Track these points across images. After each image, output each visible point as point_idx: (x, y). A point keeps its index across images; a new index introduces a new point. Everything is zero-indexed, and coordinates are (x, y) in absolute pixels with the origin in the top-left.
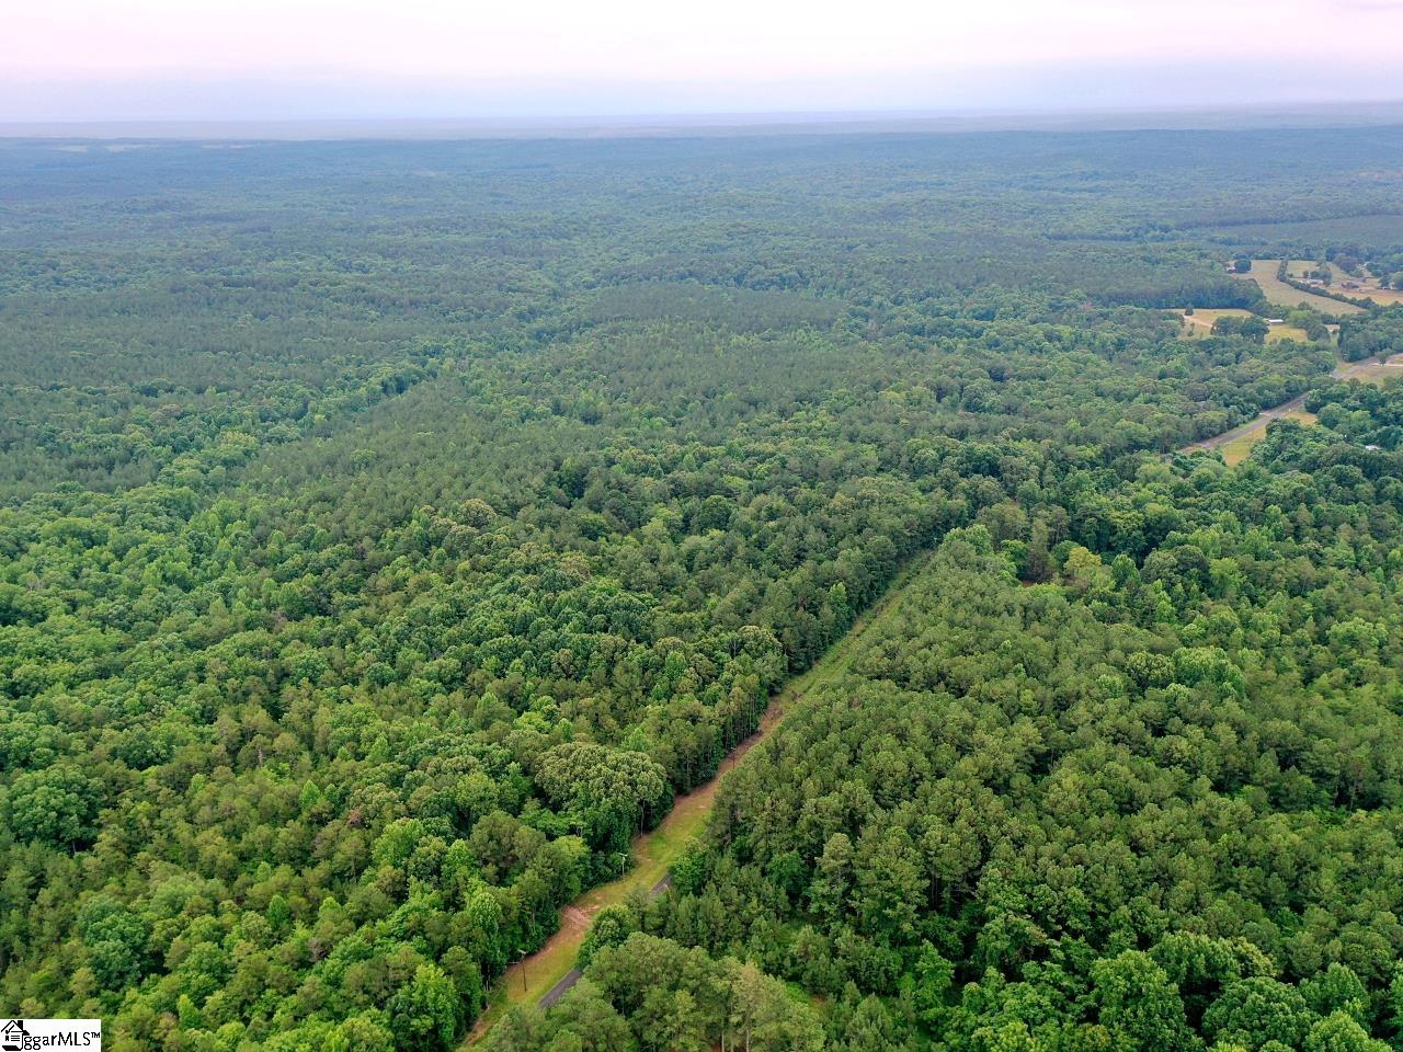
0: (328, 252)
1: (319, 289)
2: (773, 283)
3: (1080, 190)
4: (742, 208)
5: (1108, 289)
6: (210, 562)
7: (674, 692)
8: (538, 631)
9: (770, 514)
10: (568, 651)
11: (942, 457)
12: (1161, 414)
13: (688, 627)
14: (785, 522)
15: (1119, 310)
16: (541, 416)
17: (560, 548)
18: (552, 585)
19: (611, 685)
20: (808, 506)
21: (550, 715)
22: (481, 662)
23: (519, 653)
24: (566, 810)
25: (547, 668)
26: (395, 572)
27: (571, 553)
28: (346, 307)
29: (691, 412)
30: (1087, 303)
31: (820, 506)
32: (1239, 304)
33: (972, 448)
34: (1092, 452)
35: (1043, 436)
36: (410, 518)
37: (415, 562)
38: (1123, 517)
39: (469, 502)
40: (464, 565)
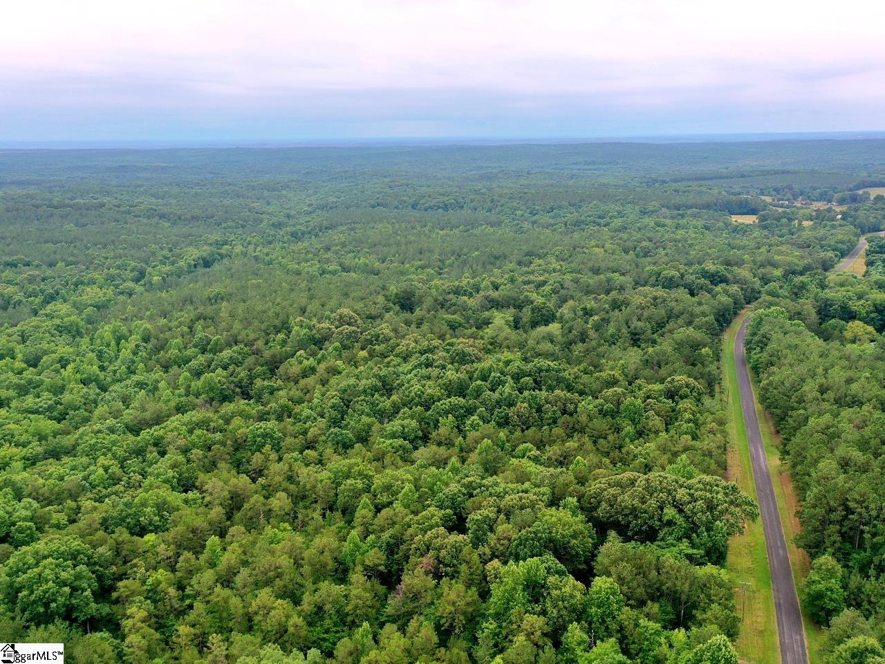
0: (115, 195)
1: (123, 209)
2: (439, 208)
5: (673, 202)
6: (116, 368)
7: (640, 434)
8: (478, 393)
9: (587, 313)
10: (526, 405)
11: (682, 276)
12: (797, 253)
13: (613, 383)
14: (606, 316)
15: (689, 212)
16: (334, 273)
17: (442, 337)
18: (461, 359)
19: (582, 431)
20: (616, 305)
21: (536, 460)
22: (438, 421)
23: (470, 411)
24: (662, 540)
25: (504, 422)
26: (301, 363)
27: (454, 340)
28: (145, 221)
29: (450, 266)
30: (664, 210)
31: (627, 305)
32: (753, 212)
33: (703, 269)
34: (778, 273)
35: (739, 264)
36: (287, 327)
37: (315, 355)
38: (857, 306)
39: (340, 311)
40: (364, 353)
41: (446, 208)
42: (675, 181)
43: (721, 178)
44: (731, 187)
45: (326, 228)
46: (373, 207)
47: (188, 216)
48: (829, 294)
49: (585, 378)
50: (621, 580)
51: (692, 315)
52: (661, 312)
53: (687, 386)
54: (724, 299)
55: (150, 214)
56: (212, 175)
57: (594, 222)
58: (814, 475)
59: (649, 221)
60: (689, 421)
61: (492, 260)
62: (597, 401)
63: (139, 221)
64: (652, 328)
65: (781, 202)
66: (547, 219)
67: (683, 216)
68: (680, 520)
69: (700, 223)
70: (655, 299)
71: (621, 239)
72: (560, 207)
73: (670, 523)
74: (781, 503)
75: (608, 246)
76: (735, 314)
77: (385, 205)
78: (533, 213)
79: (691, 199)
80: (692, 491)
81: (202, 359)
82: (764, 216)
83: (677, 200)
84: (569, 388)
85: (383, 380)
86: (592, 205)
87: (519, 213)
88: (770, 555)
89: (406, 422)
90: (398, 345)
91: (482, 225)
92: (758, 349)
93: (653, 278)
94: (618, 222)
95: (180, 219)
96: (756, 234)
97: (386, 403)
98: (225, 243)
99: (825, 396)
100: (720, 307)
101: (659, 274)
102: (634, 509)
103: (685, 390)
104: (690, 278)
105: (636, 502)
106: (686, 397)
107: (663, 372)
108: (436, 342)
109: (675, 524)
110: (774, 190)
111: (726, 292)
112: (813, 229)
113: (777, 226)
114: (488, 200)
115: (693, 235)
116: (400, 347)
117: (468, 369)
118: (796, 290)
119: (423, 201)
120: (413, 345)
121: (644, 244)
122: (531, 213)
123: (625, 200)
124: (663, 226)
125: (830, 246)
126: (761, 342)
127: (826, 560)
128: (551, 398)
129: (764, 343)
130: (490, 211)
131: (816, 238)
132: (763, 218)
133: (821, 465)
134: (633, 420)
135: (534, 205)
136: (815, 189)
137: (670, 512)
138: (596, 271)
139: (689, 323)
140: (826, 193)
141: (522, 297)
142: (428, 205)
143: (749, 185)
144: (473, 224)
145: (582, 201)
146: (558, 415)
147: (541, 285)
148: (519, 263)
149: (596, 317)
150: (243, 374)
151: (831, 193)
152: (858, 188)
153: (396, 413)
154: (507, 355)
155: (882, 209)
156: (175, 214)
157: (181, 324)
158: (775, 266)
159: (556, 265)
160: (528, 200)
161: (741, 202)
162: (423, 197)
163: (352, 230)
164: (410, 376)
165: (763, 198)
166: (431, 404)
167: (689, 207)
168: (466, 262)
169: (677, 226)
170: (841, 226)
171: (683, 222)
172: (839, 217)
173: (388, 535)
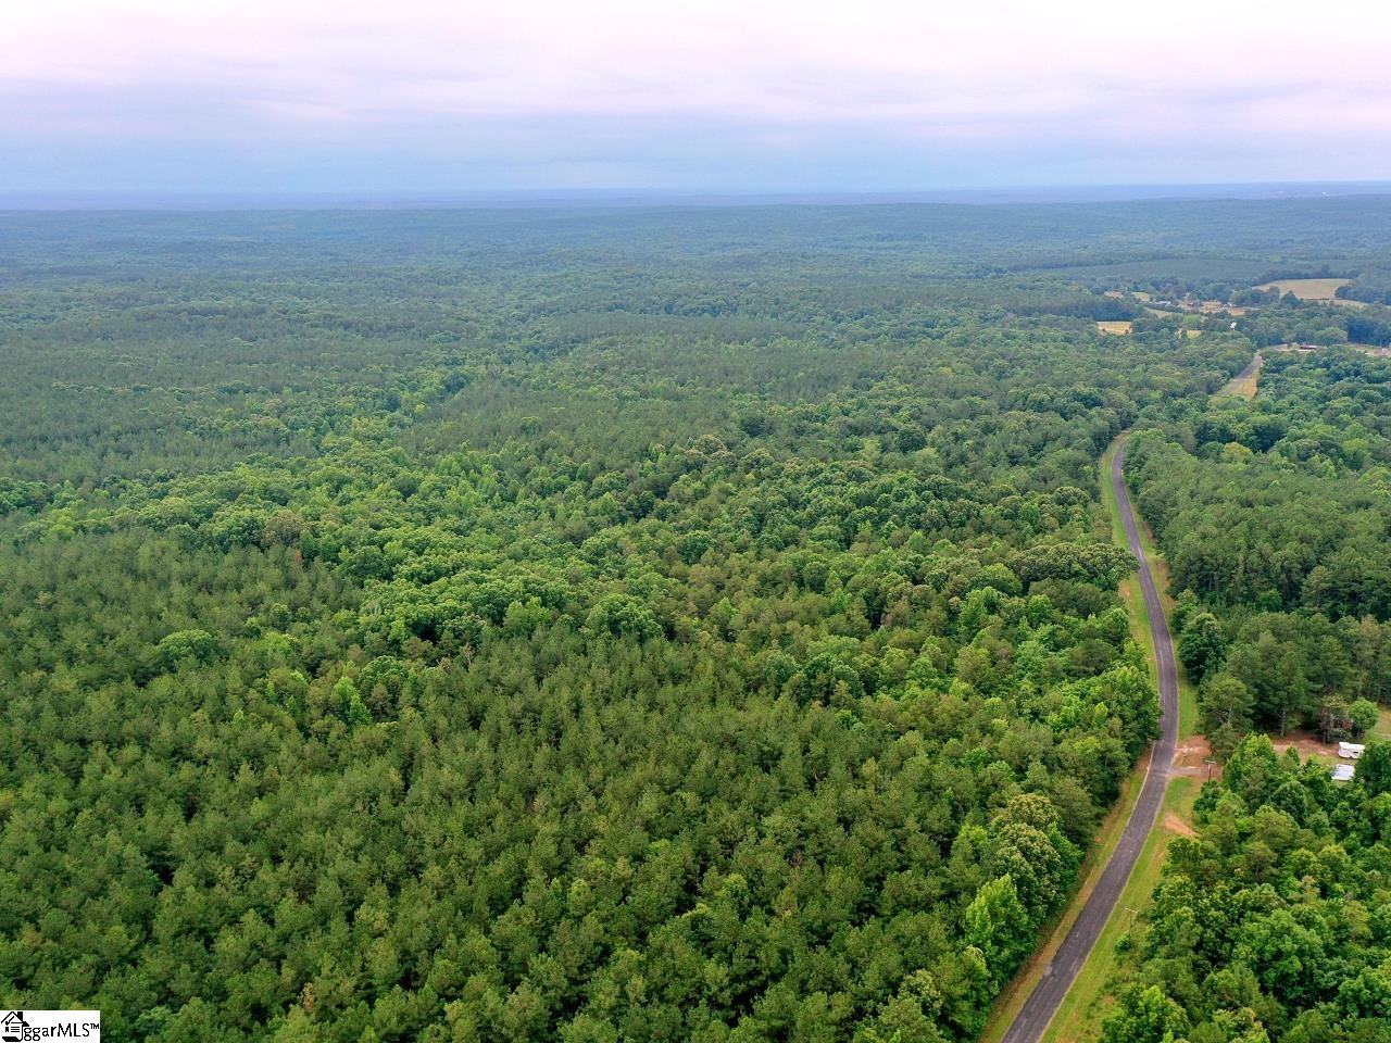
2: (704, 311)
4: (595, 261)
5: (1021, 304)
7: (1038, 531)
8: (886, 503)
9: (958, 438)
10: (936, 511)
11: (1052, 399)
12: (1178, 373)
13: (1007, 493)
14: (981, 440)
15: (1044, 318)
16: (634, 399)
17: (824, 460)
18: (858, 478)
19: (988, 529)
20: (988, 429)
22: (856, 526)
23: (884, 518)
25: (918, 525)
26: (689, 486)
27: (837, 463)
28: (328, 332)
30: (1011, 316)
31: (1001, 429)
32: (1125, 317)
33: (1075, 391)
34: (1156, 395)
35: (1114, 385)
36: (645, 453)
37: (698, 479)
38: (1236, 428)
39: (704, 437)
40: (750, 476)
41: (714, 311)
42: (1016, 269)
43: (1079, 264)
44: (1094, 279)
45: (573, 342)
46: (611, 309)
48: (1209, 417)
49: (981, 490)
50: (1051, 596)
51: (1069, 438)
52: (1037, 436)
53: (1075, 494)
54: (1100, 422)
55: (329, 321)
57: (924, 332)
59: (995, 331)
60: (1080, 520)
62: (997, 507)
63: (320, 332)
64: (1030, 451)
65: (1161, 302)
66: (857, 327)
67: (1036, 324)
68: (1084, 571)
69: (1060, 334)
70: (1028, 422)
71: (967, 355)
72: (872, 312)
74: (1156, 580)
75: (954, 365)
76: (1111, 439)
77: (627, 308)
78: (837, 319)
79: (1044, 299)
80: (1092, 552)
81: (578, 485)
82: (1139, 324)
83: (1026, 302)
84: (969, 498)
85: (788, 496)
86: (913, 309)
87: (819, 319)
89: (828, 527)
90: (783, 468)
91: (777, 336)
92: (1136, 469)
93: (1020, 402)
94: (955, 333)
95: (371, 329)
96: (1130, 348)
97: (801, 514)
98: (456, 362)
99: (1194, 498)
100: (1097, 430)
101: (1026, 397)
102: (1050, 566)
103: (1073, 498)
104: (1061, 401)
105: (1049, 562)
106: (1074, 503)
107: (1051, 484)
108: (821, 465)
110: (1152, 284)
111: (1100, 415)
112: (1199, 341)
113: (1156, 338)
114: (772, 301)
115: (1054, 351)
116: (786, 470)
117: (868, 485)
118: (1174, 413)
119: (680, 302)
120: (799, 468)
121: (998, 362)
122: (833, 319)
123: (957, 300)
124: (1014, 337)
125: (1217, 363)
126: (1140, 462)
128: (956, 505)
129: (1140, 464)
130: (775, 315)
131: (1202, 354)
132: (1138, 328)
133: (1186, 538)
134: (1031, 521)
135: (836, 307)
136: (1207, 283)
137: (1076, 567)
138: (954, 395)
139: (1068, 446)
140: (1222, 287)
141: (882, 423)
142: (687, 307)
143: (1118, 276)
144: (767, 335)
145: (899, 302)
146: (964, 518)
147: (895, 410)
148: (854, 386)
149: (970, 442)
150: (631, 498)
151: (1228, 288)
152: (1264, 281)
153: (812, 521)
154: (901, 474)
155: (1288, 315)
156: (364, 324)
157: (526, 453)
158: (1153, 387)
159: (901, 388)
160: (826, 301)
161: (1110, 305)
162: (680, 296)
163: (612, 344)
164: (815, 491)
165: (1138, 295)
166: (844, 513)
167: (1043, 311)
168: (789, 385)
169: (1032, 338)
170: (1233, 337)
171: (1038, 332)
172: (1233, 325)
173: (863, 591)
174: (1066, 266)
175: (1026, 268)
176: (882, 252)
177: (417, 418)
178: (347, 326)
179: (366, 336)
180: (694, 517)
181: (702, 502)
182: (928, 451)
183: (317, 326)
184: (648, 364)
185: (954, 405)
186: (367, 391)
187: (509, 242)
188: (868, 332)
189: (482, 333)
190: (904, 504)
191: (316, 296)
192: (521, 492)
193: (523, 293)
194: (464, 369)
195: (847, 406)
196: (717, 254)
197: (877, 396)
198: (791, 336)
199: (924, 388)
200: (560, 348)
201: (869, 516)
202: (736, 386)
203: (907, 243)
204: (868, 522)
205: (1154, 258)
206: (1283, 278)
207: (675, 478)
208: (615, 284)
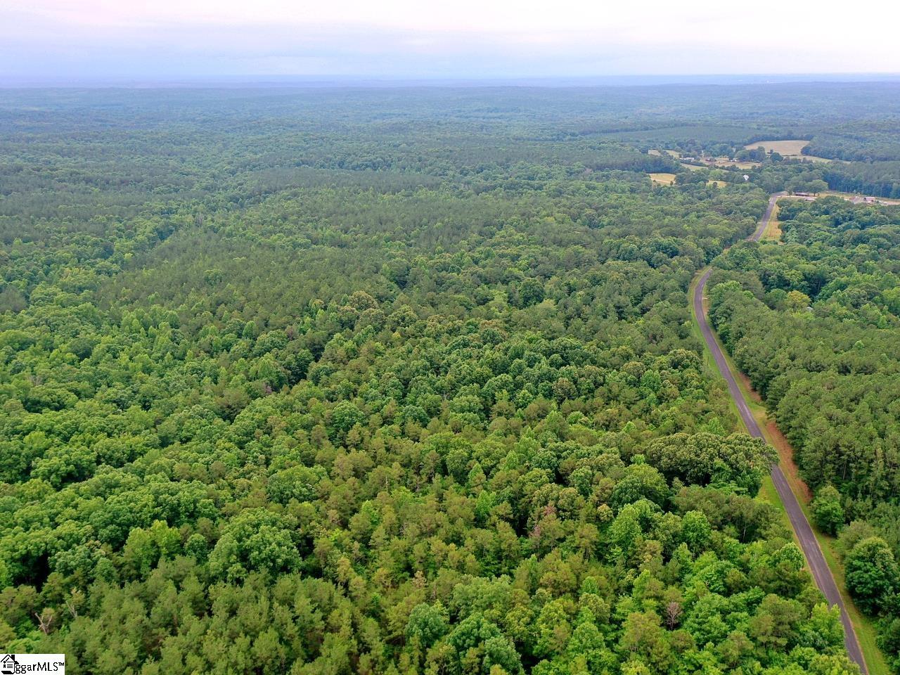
2: (367, 166)
3: (494, 118)
4: (292, 127)
5: (595, 162)
6: (159, 355)
7: (660, 400)
8: (520, 369)
9: (571, 290)
10: (566, 379)
11: (640, 248)
12: (726, 221)
13: (627, 357)
14: (590, 291)
15: (613, 173)
16: (306, 246)
17: (461, 317)
18: (493, 340)
19: (616, 398)
20: (596, 281)
21: (586, 424)
22: (493, 395)
23: (519, 386)
24: (714, 482)
25: (549, 394)
26: (342, 345)
27: (473, 320)
28: (72, 186)
29: (417, 237)
30: (588, 170)
31: (605, 280)
32: (667, 170)
33: (656, 242)
34: (716, 242)
35: (684, 234)
36: (307, 310)
37: (351, 337)
38: (788, 275)
39: (356, 293)
40: (396, 335)
41: (375, 166)
42: (584, 133)
43: (626, 130)
44: (638, 141)
45: (266, 193)
46: (298, 165)
47: (117, 180)
48: (768, 265)
49: (602, 353)
50: (706, 512)
51: (663, 290)
52: (637, 289)
53: (687, 357)
54: (681, 271)
55: (74, 177)
56: (99, 123)
57: (528, 184)
58: (810, 428)
59: (580, 184)
60: (697, 387)
61: (456, 231)
62: (621, 374)
63: (66, 186)
64: (631, 301)
65: (688, 158)
66: (479, 180)
67: (608, 177)
68: (727, 467)
69: (626, 186)
70: (627, 273)
71: (564, 206)
72: (489, 167)
73: (719, 470)
75: (556, 215)
77: (310, 164)
78: (464, 173)
79: (610, 158)
80: (733, 446)
81: (243, 343)
82: (679, 177)
83: (599, 160)
84: (593, 362)
86: (518, 165)
87: (451, 173)
88: (778, 488)
89: (468, 397)
90: (425, 327)
91: (420, 188)
92: (723, 319)
93: (614, 251)
94: (551, 185)
95: (108, 183)
96: (679, 198)
97: (443, 381)
98: (170, 212)
99: (795, 362)
100: (680, 278)
101: (619, 247)
102: (691, 460)
103: (687, 361)
104: (647, 251)
105: (692, 456)
106: (688, 366)
107: (663, 344)
108: (459, 323)
109: (723, 470)
110: (678, 145)
111: (681, 263)
112: (728, 191)
113: (695, 188)
114: (416, 159)
115: (627, 201)
116: (428, 328)
117: (502, 348)
118: (738, 261)
119: (349, 159)
120: (439, 326)
121: (589, 211)
122: (461, 173)
123: (549, 159)
124: (594, 188)
125: (748, 211)
126: (725, 312)
127: (829, 489)
128: (583, 372)
129: (728, 315)
130: (419, 170)
131: (733, 202)
132: (680, 180)
133: (815, 421)
134: (653, 388)
135: (463, 164)
136: (714, 144)
137: (719, 462)
138: (560, 243)
139: (664, 297)
140: (725, 148)
141: (506, 273)
142: (354, 163)
143: (654, 138)
144: (412, 187)
145: (508, 160)
146: (592, 386)
147: (515, 258)
148: (480, 233)
149: (581, 293)
150: (290, 357)
151: (730, 148)
152: (751, 142)
153: (453, 390)
154: (529, 334)
155: (783, 170)
156: (102, 179)
157: (202, 309)
158: (713, 235)
159: (518, 236)
160: (456, 159)
161: (656, 161)
162: (349, 155)
163: (295, 195)
164: (453, 356)
165: (671, 153)
166: (481, 380)
167: (612, 167)
168: (430, 233)
169: (606, 189)
170: (751, 188)
171: (611, 184)
172: (746, 177)
173: (507, 491)
174: (617, 131)
175: (591, 132)
176: (492, 120)
177: (125, 265)
178: (88, 181)
179: (103, 189)
180: (345, 382)
181: (353, 362)
182: (548, 303)
183: (64, 181)
184: (320, 214)
185: (562, 253)
186: (88, 240)
187: (233, 112)
188: (488, 184)
189: (197, 185)
190: (536, 371)
191: (76, 154)
192: (189, 352)
193: (236, 151)
194: (174, 218)
195: (477, 255)
196: (379, 121)
197: (499, 244)
198: (431, 187)
199: (536, 236)
200: (256, 197)
201: (504, 385)
202: (388, 234)
203: (508, 114)
204: (504, 391)
205: (676, 125)
206: (763, 140)
207: (330, 335)
208: (304, 144)
